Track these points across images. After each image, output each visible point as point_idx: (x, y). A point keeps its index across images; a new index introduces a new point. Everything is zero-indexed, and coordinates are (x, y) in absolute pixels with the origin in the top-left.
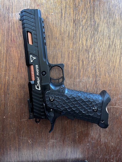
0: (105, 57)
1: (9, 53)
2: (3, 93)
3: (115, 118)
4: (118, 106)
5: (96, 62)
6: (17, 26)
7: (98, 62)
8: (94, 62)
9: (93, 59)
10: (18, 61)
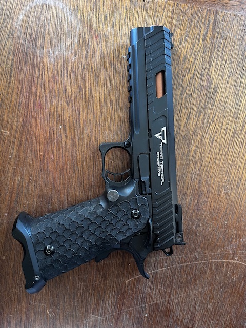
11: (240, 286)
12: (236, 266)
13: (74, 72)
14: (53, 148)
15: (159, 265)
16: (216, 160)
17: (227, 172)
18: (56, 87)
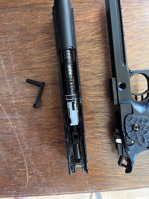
0: (101, 153)
1: (93, 6)
2: (32, 3)
3: (10, 174)
4: (29, 178)
5: (93, 140)
6: (136, 14)
7: (93, 143)
8: (92, 136)
9: (97, 134)
10: (83, 21)
11: (11, 183)
12: (25, 177)
13: (142, 31)
14: (83, 27)
15: (14, 122)
16: (97, 148)
17: (90, 158)
18: (128, 20)
